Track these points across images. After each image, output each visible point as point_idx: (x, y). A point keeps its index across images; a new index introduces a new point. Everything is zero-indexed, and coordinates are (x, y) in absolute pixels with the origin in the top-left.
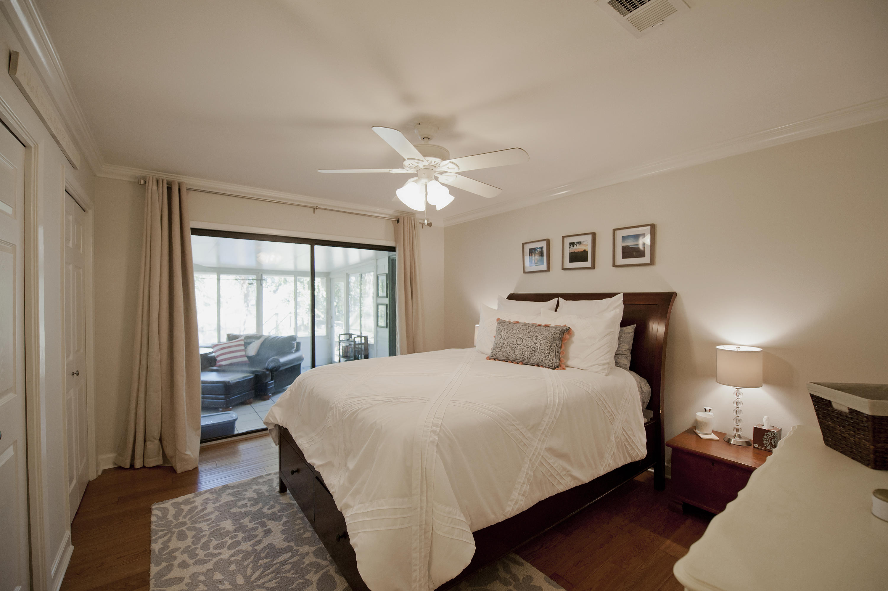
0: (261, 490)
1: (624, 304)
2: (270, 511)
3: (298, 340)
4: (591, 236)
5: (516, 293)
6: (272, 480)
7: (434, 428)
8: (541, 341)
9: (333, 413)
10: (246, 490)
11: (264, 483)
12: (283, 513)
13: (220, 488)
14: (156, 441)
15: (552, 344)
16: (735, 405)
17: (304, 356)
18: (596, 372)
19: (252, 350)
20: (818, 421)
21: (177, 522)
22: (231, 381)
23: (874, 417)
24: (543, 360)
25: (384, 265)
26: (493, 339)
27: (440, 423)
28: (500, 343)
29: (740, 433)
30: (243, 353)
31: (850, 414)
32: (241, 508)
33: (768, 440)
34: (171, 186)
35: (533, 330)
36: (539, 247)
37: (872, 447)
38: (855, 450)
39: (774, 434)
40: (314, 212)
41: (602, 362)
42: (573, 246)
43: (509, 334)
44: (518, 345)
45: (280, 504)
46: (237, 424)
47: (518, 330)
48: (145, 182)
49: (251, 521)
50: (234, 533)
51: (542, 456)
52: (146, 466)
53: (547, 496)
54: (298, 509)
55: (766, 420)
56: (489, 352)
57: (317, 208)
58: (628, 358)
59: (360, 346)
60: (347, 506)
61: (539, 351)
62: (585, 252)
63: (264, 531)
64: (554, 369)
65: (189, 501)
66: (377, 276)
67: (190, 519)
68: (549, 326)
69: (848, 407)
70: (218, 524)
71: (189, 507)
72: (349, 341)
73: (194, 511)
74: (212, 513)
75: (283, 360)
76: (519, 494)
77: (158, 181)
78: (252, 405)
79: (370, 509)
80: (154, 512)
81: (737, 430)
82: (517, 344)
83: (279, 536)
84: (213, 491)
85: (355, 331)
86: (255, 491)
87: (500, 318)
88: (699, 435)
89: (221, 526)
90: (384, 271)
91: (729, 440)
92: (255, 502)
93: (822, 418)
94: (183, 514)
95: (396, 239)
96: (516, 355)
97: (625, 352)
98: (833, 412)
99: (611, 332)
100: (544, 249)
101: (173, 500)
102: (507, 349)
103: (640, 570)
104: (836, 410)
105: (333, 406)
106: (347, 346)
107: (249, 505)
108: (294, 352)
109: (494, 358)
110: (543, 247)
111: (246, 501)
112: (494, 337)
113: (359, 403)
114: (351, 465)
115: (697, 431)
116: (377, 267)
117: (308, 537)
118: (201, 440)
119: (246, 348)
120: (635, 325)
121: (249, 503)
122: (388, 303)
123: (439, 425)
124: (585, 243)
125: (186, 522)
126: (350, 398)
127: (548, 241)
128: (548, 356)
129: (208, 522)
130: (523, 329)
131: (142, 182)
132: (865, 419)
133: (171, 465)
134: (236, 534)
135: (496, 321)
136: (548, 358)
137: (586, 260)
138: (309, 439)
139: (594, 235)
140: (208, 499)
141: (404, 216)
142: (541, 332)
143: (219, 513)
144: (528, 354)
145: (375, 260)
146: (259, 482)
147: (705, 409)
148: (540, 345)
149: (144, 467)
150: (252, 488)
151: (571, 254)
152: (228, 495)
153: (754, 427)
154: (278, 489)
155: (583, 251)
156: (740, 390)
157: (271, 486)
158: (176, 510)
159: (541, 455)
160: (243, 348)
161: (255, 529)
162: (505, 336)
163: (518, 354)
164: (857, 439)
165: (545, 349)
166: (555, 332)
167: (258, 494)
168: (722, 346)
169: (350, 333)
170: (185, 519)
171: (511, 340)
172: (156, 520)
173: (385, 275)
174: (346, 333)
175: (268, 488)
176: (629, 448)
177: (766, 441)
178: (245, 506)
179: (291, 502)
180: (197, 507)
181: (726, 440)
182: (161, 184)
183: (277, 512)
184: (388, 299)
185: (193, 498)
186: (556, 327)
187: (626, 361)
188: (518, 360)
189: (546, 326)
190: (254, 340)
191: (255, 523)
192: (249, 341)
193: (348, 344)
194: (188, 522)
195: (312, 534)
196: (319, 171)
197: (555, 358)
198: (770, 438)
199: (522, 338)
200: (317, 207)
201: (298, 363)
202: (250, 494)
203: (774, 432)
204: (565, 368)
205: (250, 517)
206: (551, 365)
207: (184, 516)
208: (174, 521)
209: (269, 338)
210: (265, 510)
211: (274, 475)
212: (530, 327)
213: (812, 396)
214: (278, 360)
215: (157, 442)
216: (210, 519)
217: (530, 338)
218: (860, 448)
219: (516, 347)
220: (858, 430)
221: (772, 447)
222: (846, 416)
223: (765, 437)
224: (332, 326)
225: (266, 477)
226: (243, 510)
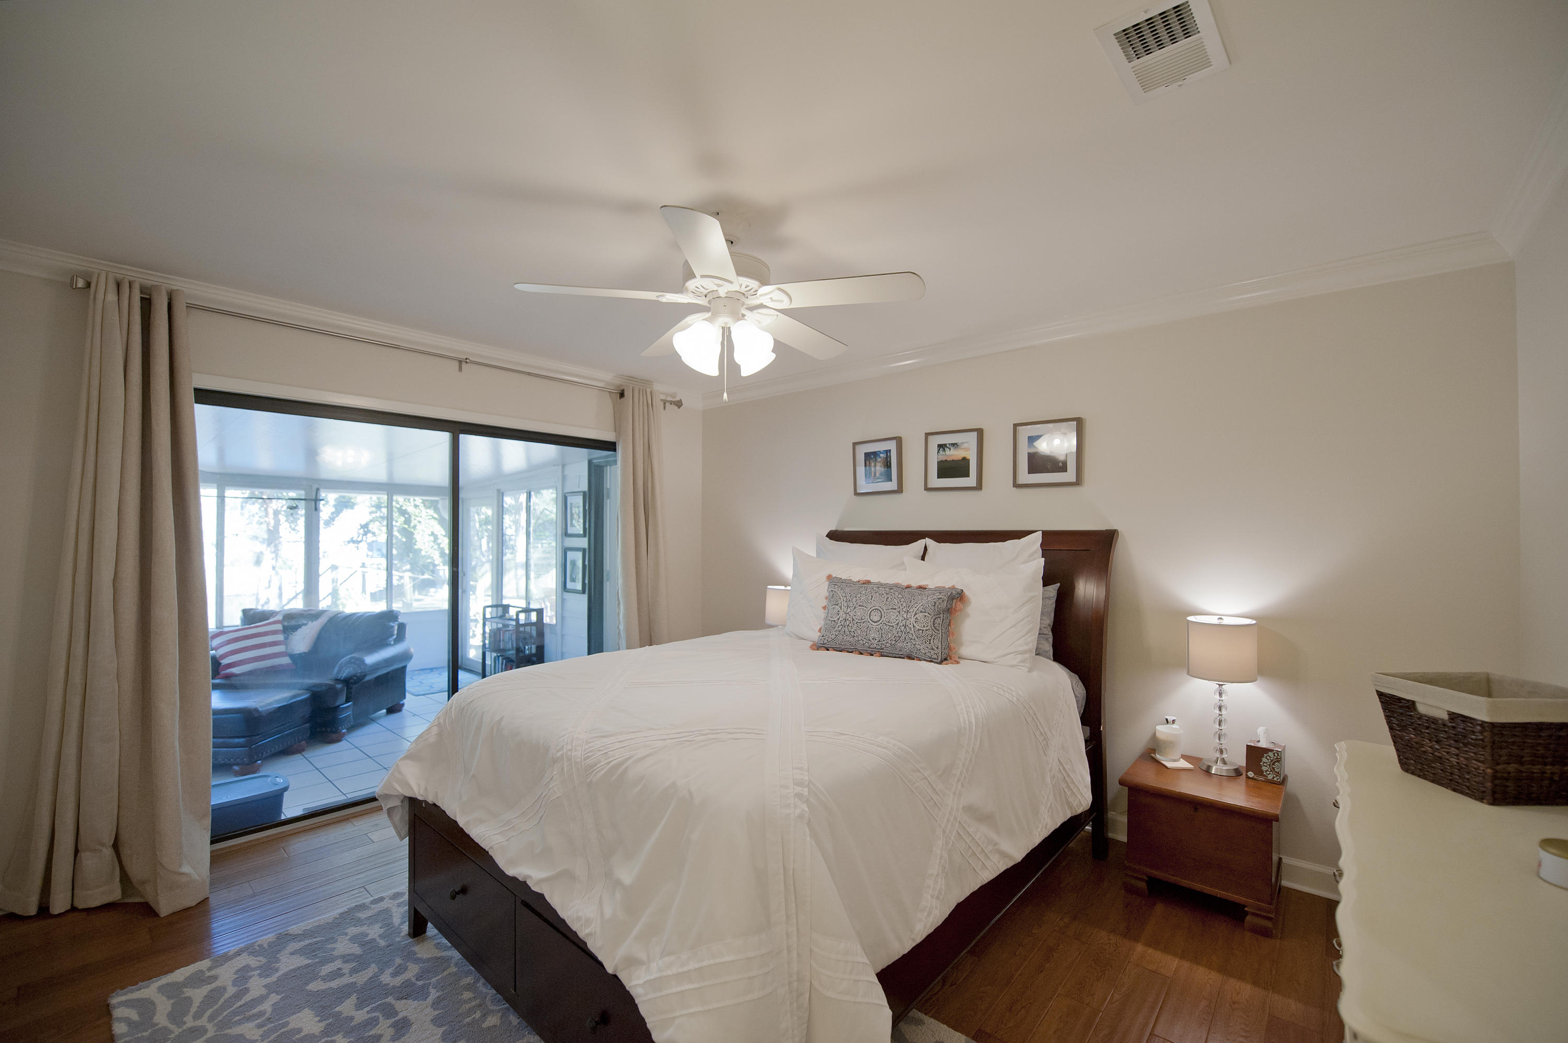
0: (367, 935)
1: (1042, 550)
2: (398, 981)
3: (401, 620)
4: (975, 433)
5: (840, 529)
6: (387, 911)
7: (798, 789)
8: (916, 614)
9: (563, 769)
10: (334, 941)
11: (372, 920)
12: (428, 979)
13: (270, 940)
14: (104, 850)
15: (935, 619)
16: (1217, 711)
17: (412, 650)
18: (1011, 666)
19: (301, 642)
20: (1389, 734)
21: (181, 1030)
22: (261, 707)
23: (1493, 725)
24: (921, 647)
25: (580, 476)
26: (822, 614)
27: (807, 778)
28: (839, 619)
29: (1225, 756)
30: (280, 649)
31: (1452, 721)
32: (329, 981)
33: (1269, 765)
34: (150, 296)
35: (900, 596)
36: (884, 451)
37: (1489, 771)
38: (1457, 777)
39: (1278, 754)
40: (460, 369)
41: (1021, 649)
42: (944, 450)
43: (855, 604)
44: (873, 622)
45: (418, 961)
46: (287, 797)
47: (872, 596)
48: (88, 285)
49: (359, 1007)
50: (325, 1039)
51: (959, 822)
52: (80, 908)
53: (968, 893)
54: (459, 969)
55: (1265, 733)
56: (815, 636)
57: (468, 361)
58: (1049, 639)
59: (528, 629)
60: (632, 962)
61: (912, 632)
62: (965, 461)
63: (394, 1025)
64: (940, 663)
65: (201, 978)
66: (565, 495)
67: (211, 1019)
68: (926, 588)
69: (1448, 711)
70: (282, 1023)
71: (205, 990)
72: (503, 619)
73: (220, 999)
74: (262, 999)
75: (371, 659)
76: (932, 897)
77: (118, 285)
78: (303, 753)
79: (693, 965)
80: (118, 1013)
81: (1221, 752)
82: (872, 620)
83: (429, 1032)
84: (255, 949)
85: (514, 600)
86: (354, 939)
87: (832, 574)
88: (1163, 762)
89: (290, 1027)
90: (579, 487)
91: (1209, 767)
92: (360, 963)
93: (1398, 729)
94: (193, 1009)
95: (617, 428)
96: (869, 640)
97: (1045, 630)
98: (1419, 719)
99: (1034, 597)
100: (891, 455)
101: (161, 979)
102: (852, 631)
103: (1112, 1004)
104: (1425, 716)
105: (559, 754)
106: (499, 629)
107: (346, 971)
108: (392, 643)
109: (826, 646)
110: (890, 450)
111: (338, 964)
112: (824, 608)
113: (624, 747)
114: (626, 875)
115: (1158, 757)
116: (564, 478)
117: (495, 1026)
118: (211, 837)
119: (286, 639)
120: (1058, 585)
121: (347, 967)
122: (585, 545)
123: (807, 783)
124: (965, 446)
125: (205, 1026)
126: (598, 737)
127: (899, 440)
128: (930, 640)
129: (259, 1021)
130: (880, 594)
131: (81, 283)
132: (1479, 728)
133: (142, 900)
134: (329, 1039)
135: (825, 579)
136: (930, 643)
137: (967, 475)
138: (500, 825)
139: (980, 432)
140: (247, 968)
141: (634, 385)
142: (914, 599)
143: (280, 997)
144: (892, 638)
145: (561, 467)
146: (359, 918)
147: (1167, 720)
148: (916, 622)
149: (73, 909)
150: (346, 934)
151: (940, 464)
152: (292, 954)
153: (1247, 745)
154: (405, 928)
155: (961, 459)
156: (1223, 686)
157: (389, 925)
158: (172, 1001)
159: (958, 820)
160: (280, 637)
161: (373, 1022)
162: (848, 607)
163: (873, 639)
164: (1462, 759)
165: (924, 628)
166: (939, 599)
167: (362, 945)
168: (1193, 617)
169: (505, 602)
170: (200, 1021)
171: (859, 614)
172: (126, 1031)
173: (582, 494)
174: (495, 603)
175: (383, 930)
176: (1069, 793)
177: (1266, 766)
178: (338, 974)
179: (440, 955)
180: (224, 988)
181: (1204, 768)
182: (127, 290)
183: (413, 980)
184: (586, 540)
185: (210, 969)
186: (940, 590)
187: (1048, 647)
188: (872, 650)
189: (920, 587)
190: (304, 622)
191: (368, 1009)
192: (293, 623)
193: (500, 626)
194: (210, 1026)
195: (502, 1017)
196: (516, 286)
197: (942, 643)
198: (1272, 761)
199: (880, 611)
200: (466, 359)
201: (400, 665)
202: (343, 946)
203: (1278, 751)
204: (959, 660)
205: (354, 998)
206: (935, 656)
207: (195, 1012)
208: (172, 1027)
209: (339, 615)
210: (386, 978)
211: (391, 901)
212: (892, 591)
213: (1380, 695)
214: (363, 662)
215: (108, 852)
216: (260, 1014)
217: (895, 609)
218: (1467, 772)
219: (870, 626)
220: (1465, 745)
221: (1275, 776)
222: (1444, 725)
223: (1264, 760)
224: (465, 591)
225: (373, 906)
226: (334, 984)
